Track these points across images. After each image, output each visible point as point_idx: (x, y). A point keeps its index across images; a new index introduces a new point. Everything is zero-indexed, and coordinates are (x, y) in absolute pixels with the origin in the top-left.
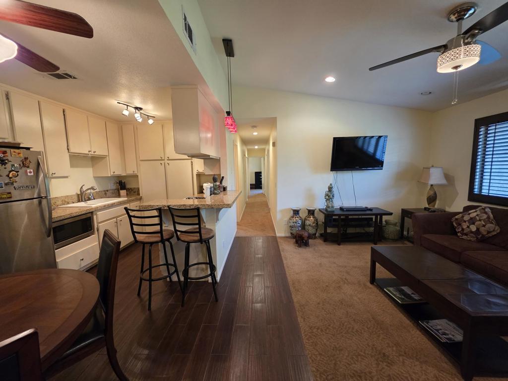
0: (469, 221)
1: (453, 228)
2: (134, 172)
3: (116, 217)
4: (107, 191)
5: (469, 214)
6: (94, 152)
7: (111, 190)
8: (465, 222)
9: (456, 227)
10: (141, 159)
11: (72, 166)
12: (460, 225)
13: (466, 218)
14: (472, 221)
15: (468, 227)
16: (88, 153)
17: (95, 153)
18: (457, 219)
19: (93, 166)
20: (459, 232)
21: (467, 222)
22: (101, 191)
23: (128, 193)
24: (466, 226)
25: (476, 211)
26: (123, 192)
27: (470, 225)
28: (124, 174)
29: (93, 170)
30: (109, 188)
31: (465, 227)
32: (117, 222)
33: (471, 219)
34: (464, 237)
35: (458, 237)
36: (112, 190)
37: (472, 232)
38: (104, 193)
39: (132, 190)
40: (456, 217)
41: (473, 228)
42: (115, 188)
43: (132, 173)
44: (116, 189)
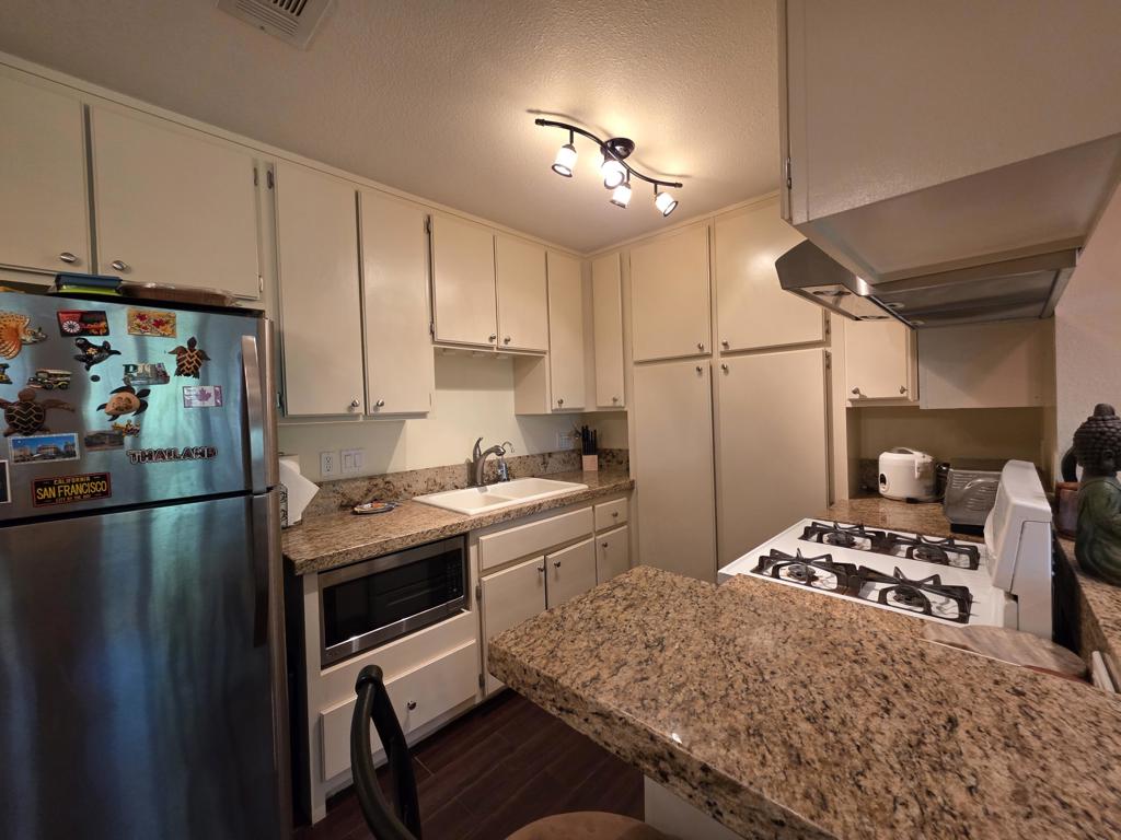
2: (615, 400)
3: (546, 552)
4: (550, 455)
6: (507, 341)
7: (559, 452)
10: (636, 359)
11: (441, 383)
16: (487, 342)
17: (510, 345)
19: (515, 386)
22: (533, 456)
23: (604, 463)
26: (590, 462)
28: (591, 409)
29: (516, 397)
30: (556, 448)
32: (545, 569)
36: (564, 452)
38: (540, 460)
39: (614, 457)
42: (571, 448)
43: (611, 403)
44: (573, 451)
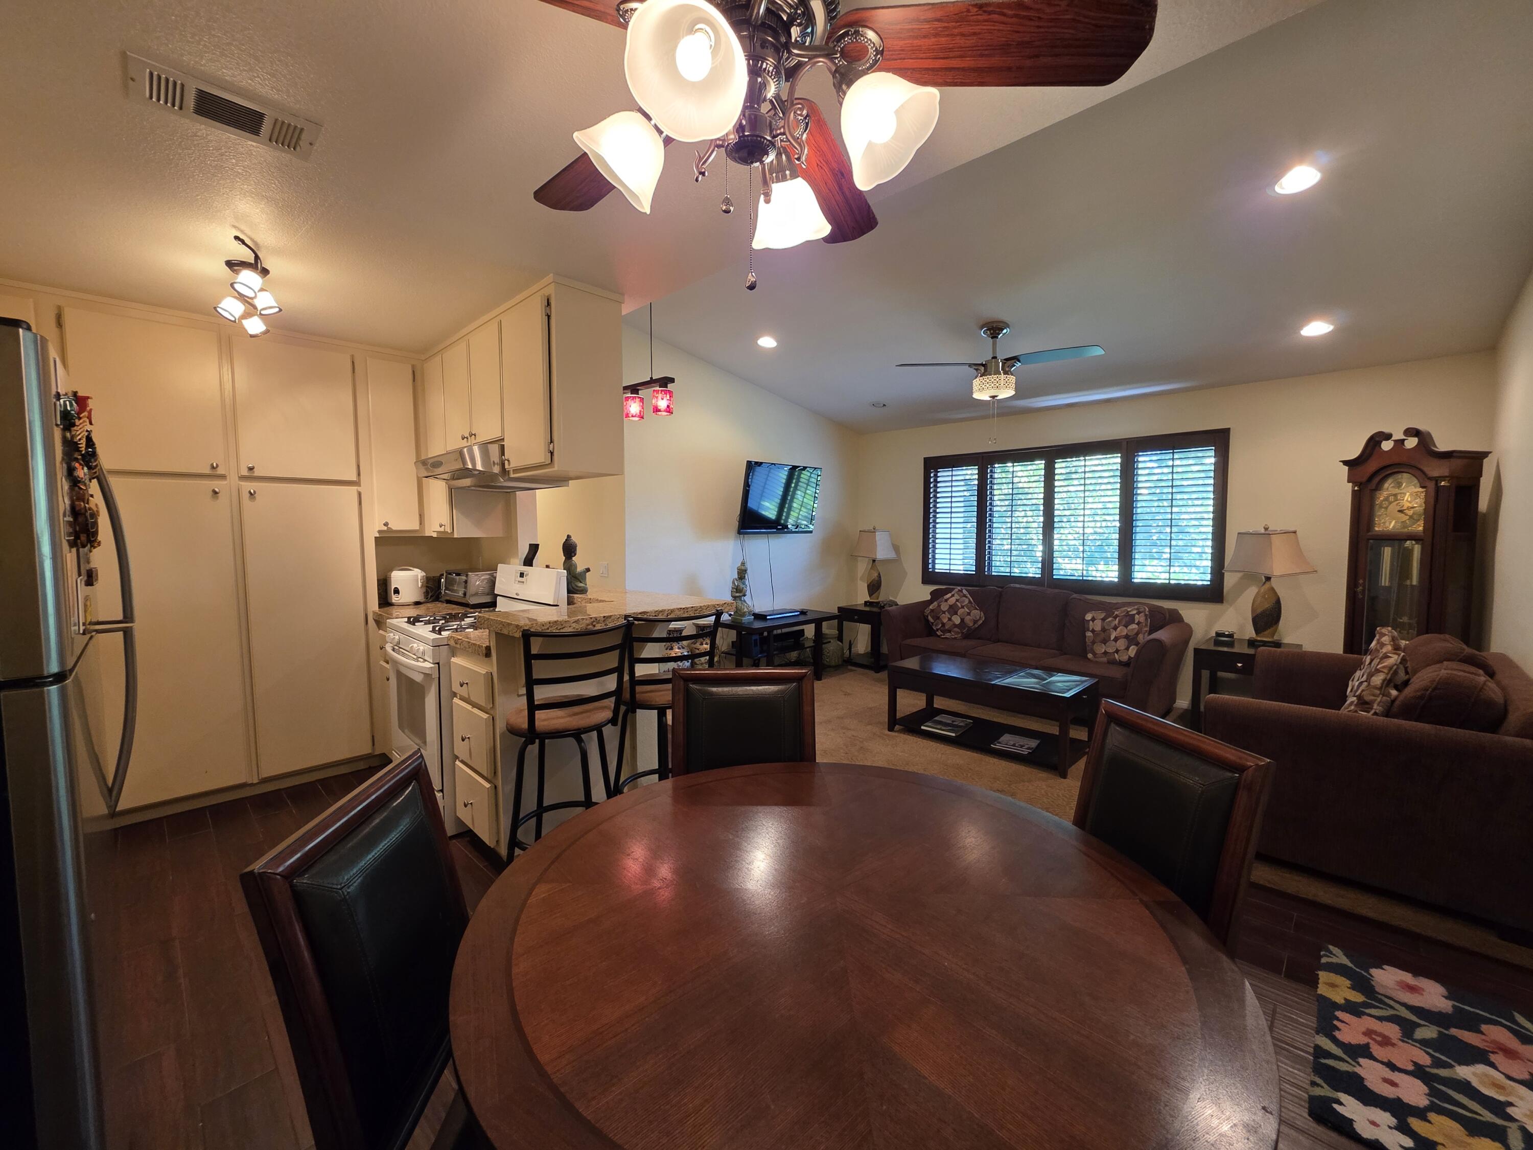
0: (948, 611)
1: (928, 625)
5: (946, 600)
8: (944, 612)
9: (932, 623)
12: (938, 618)
13: (944, 607)
14: (953, 610)
15: (950, 619)
18: (932, 611)
20: (937, 630)
21: (946, 613)
24: (947, 620)
25: (953, 596)
27: (951, 617)
31: (945, 621)
33: (951, 607)
34: (948, 635)
35: (939, 636)
37: (955, 626)
40: (931, 607)
41: (957, 620)
